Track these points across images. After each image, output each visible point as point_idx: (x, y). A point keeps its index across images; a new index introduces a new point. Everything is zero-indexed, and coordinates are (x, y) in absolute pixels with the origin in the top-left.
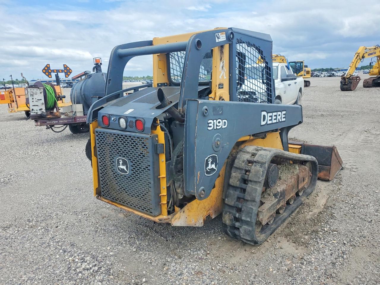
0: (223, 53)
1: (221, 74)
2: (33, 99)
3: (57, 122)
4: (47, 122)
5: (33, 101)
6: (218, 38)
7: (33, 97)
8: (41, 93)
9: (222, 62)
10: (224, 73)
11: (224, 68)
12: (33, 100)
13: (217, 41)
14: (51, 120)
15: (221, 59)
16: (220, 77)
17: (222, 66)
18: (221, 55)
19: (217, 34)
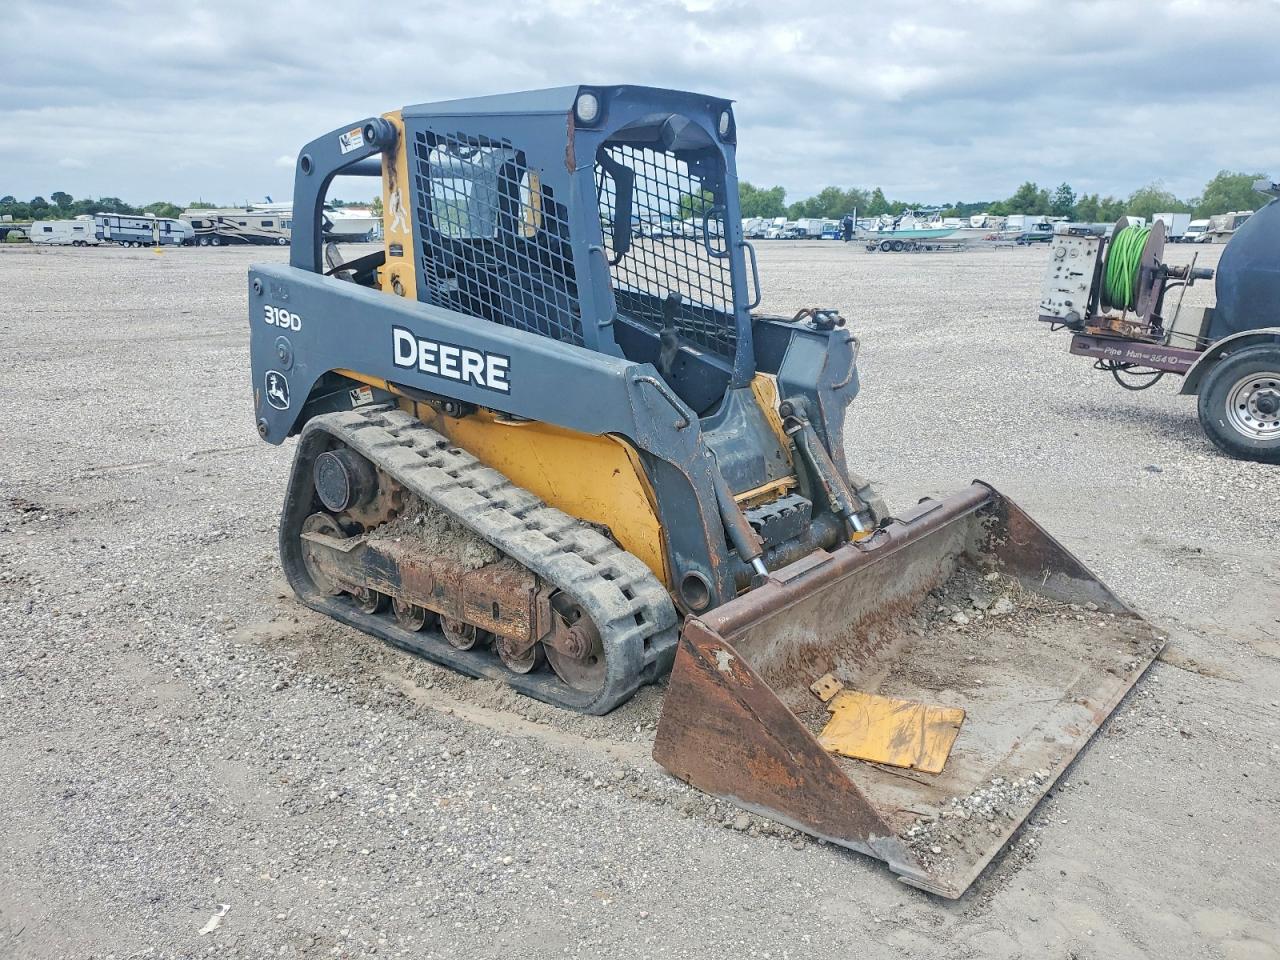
0: (395, 171)
1: (396, 223)
2: (1059, 269)
3: (1119, 353)
4: (1091, 348)
5: (1057, 277)
6: (346, 144)
7: (1060, 264)
8: (1089, 253)
9: (394, 194)
10: (403, 219)
11: (401, 207)
12: (1057, 273)
13: (344, 151)
14: (1104, 343)
15: (391, 188)
16: (392, 229)
17: (395, 203)
18: (390, 177)
19: (343, 136)
